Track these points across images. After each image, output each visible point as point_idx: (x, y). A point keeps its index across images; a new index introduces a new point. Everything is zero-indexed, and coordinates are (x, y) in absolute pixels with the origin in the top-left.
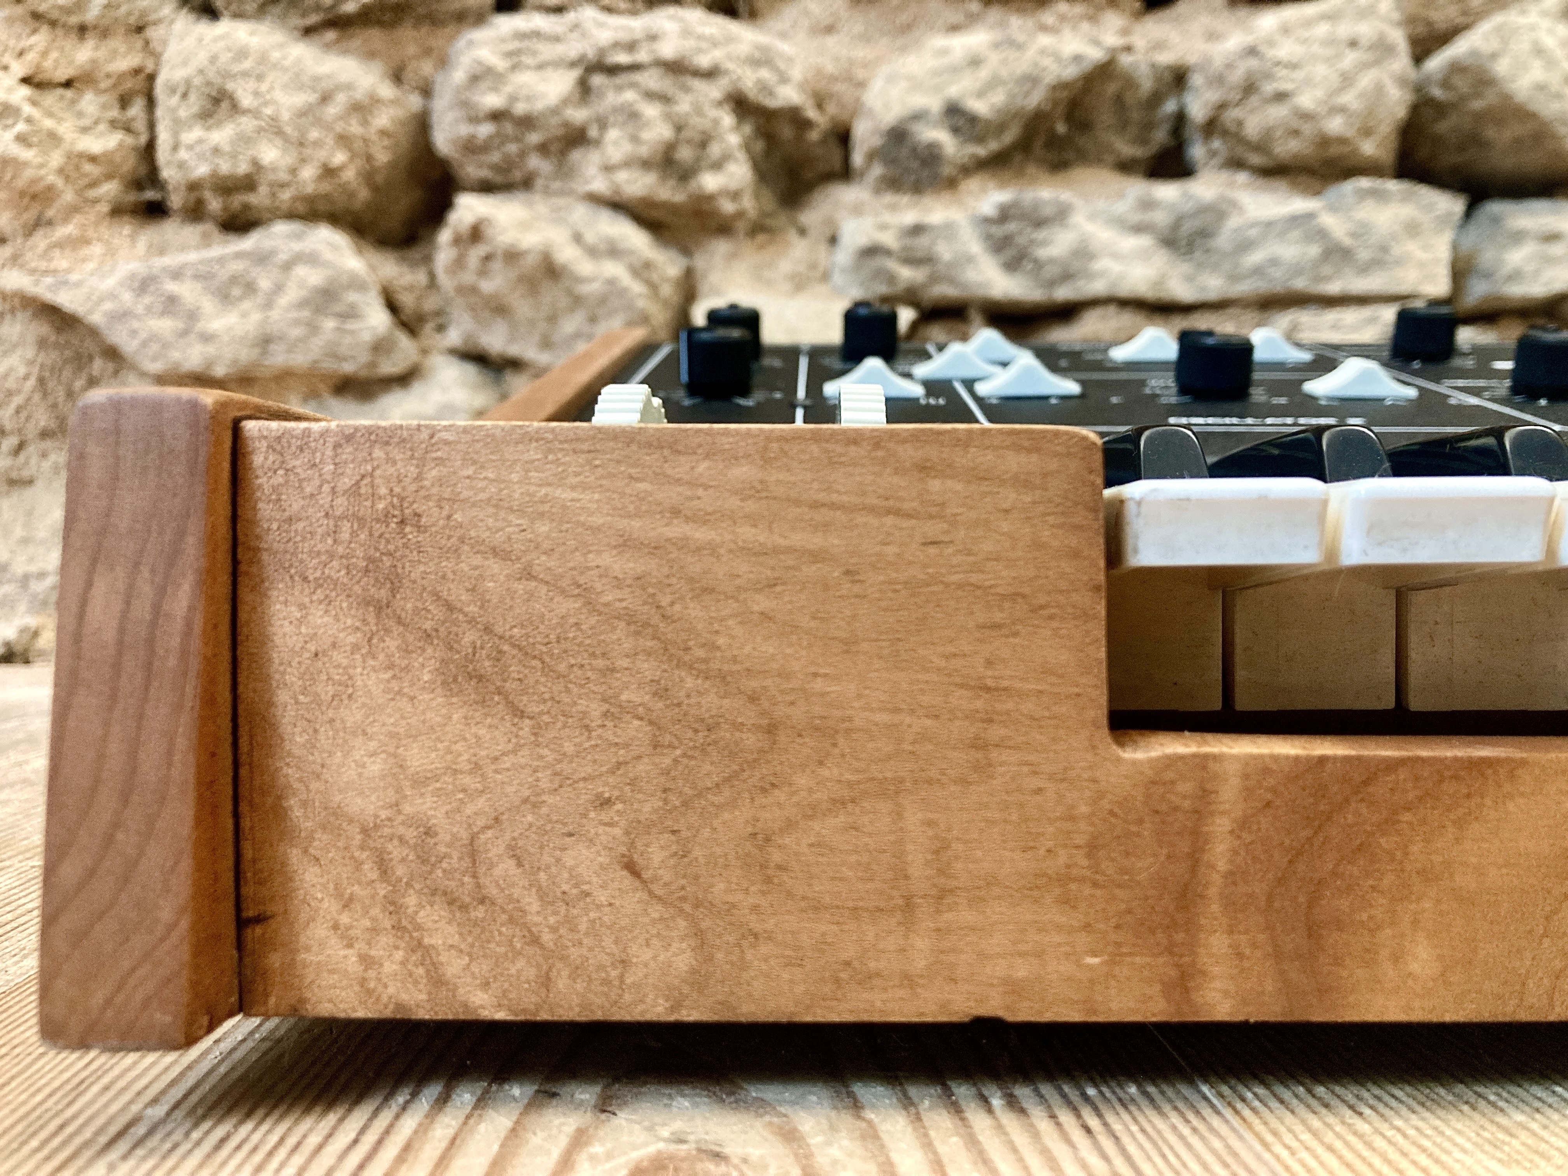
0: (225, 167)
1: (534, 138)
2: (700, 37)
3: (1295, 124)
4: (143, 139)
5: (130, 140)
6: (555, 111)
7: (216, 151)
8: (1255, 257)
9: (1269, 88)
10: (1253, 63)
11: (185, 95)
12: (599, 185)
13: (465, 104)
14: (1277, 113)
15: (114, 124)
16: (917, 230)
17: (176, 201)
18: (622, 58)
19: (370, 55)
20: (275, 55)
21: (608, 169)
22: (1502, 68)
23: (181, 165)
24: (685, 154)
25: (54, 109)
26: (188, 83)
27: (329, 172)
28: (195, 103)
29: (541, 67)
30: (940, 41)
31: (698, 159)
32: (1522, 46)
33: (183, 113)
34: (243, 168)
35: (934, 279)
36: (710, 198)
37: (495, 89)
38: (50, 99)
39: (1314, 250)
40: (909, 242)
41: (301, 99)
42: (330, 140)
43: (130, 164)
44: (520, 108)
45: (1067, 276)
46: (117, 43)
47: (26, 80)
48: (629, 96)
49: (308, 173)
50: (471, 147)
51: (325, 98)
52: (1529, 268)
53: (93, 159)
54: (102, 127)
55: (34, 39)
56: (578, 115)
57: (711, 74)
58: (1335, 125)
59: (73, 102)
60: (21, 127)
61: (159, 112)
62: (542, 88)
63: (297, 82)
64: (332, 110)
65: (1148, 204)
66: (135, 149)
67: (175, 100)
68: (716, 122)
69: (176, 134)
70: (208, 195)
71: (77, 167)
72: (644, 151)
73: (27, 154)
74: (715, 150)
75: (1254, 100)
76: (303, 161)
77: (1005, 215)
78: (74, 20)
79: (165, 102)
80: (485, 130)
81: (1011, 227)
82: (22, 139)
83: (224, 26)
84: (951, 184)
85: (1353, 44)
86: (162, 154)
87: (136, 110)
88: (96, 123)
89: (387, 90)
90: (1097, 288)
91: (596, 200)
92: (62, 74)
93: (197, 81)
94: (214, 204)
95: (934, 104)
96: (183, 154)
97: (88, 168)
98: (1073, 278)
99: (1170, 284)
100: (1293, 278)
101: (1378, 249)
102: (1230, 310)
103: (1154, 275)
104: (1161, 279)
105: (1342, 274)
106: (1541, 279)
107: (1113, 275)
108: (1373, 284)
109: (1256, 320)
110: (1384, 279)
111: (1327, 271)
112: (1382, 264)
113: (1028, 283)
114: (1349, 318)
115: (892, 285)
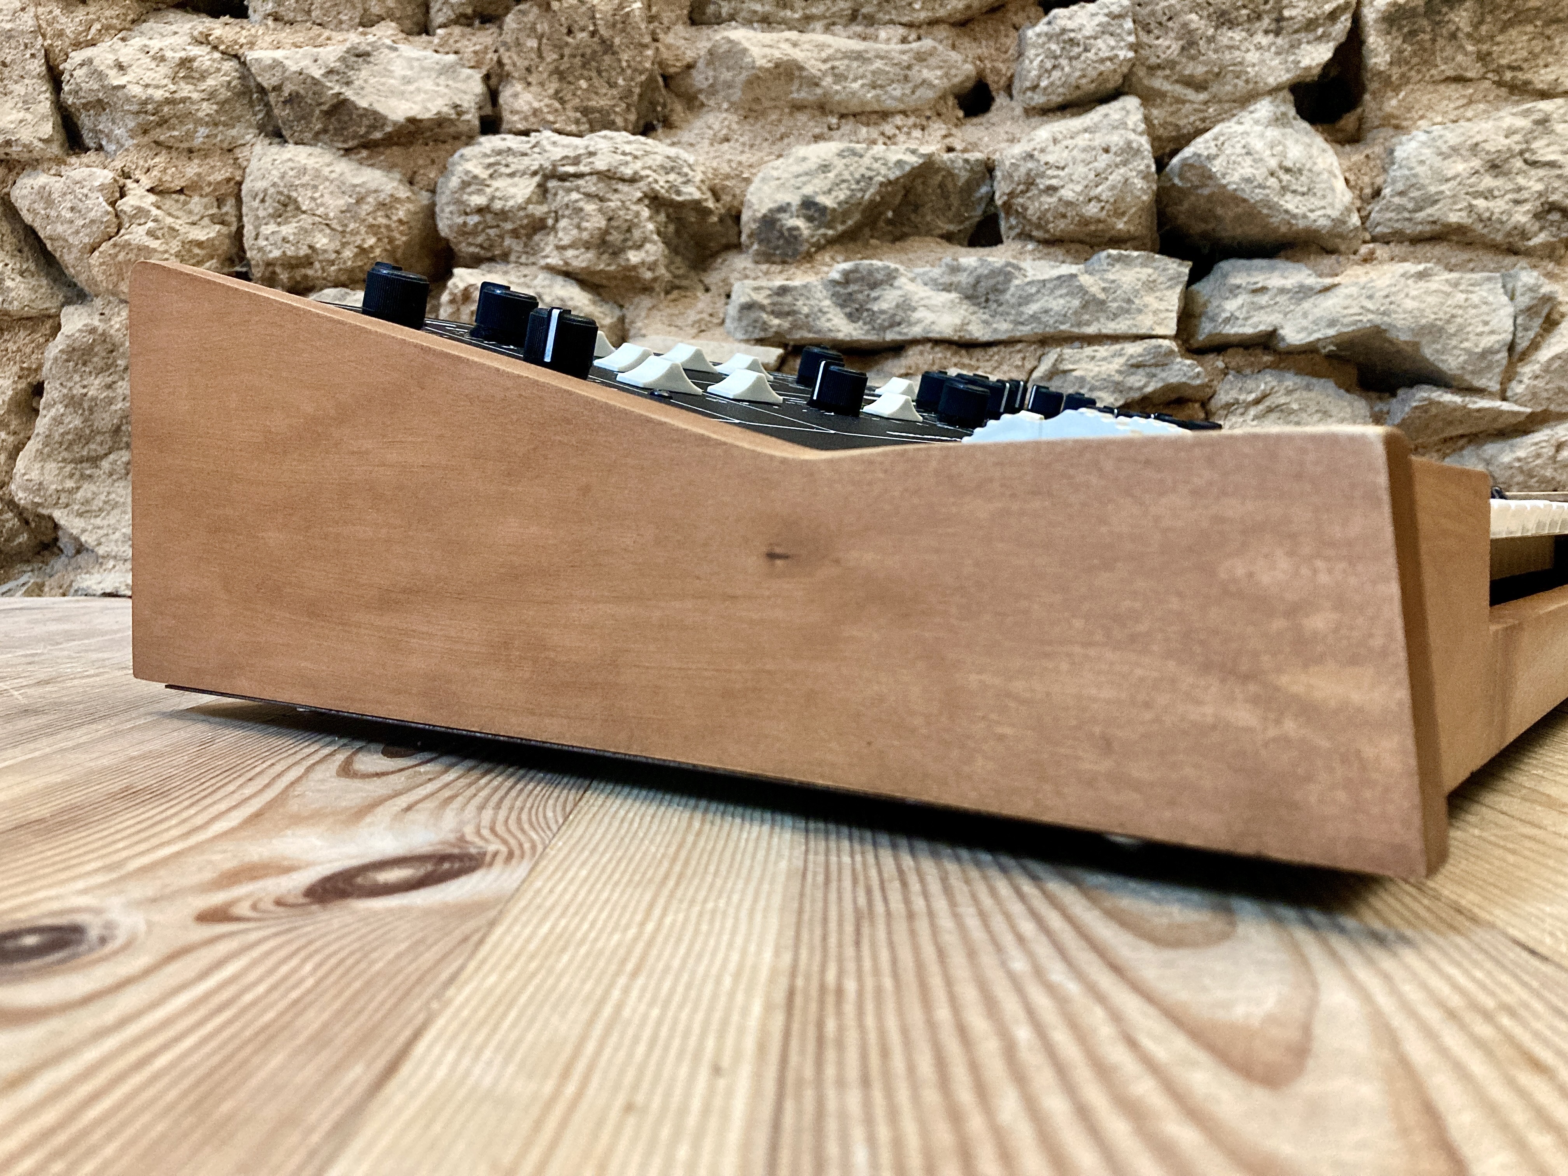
0: (291, 251)
1: (509, 226)
2: (624, 154)
3: (1062, 210)
4: (234, 228)
5: (224, 230)
6: (521, 208)
7: (285, 240)
8: (1033, 308)
9: (1042, 183)
10: (1030, 165)
11: (263, 201)
12: (554, 260)
13: (459, 202)
14: (1049, 201)
15: (214, 219)
16: (783, 291)
17: (257, 272)
18: (571, 169)
19: (390, 168)
20: (326, 171)
21: (561, 248)
22: (1216, 167)
23: (260, 249)
24: (615, 237)
25: (172, 211)
26: (265, 191)
27: (363, 251)
28: (270, 207)
29: (512, 175)
30: (802, 150)
31: (625, 240)
32: (1234, 149)
33: (261, 213)
34: (304, 251)
35: (795, 326)
36: (635, 268)
37: (479, 192)
38: (169, 203)
39: (1076, 303)
40: (776, 299)
41: (342, 202)
42: (363, 230)
43: (225, 246)
44: (498, 205)
45: (894, 324)
46: (215, 161)
47: (151, 190)
48: (575, 196)
49: (348, 253)
50: (463, 231)
51: (360, 201)
52: (1240, 315)
53: (200, 244)
54: (206, 221)
55: (157, 160)
56: (539, 210)
57: (633, 180)
58: (1092, 210)
59: (185, 203)
60: (151, 224)
61: (244, 210)
62: (512, 191)
63: (342, 189)
64: (366, 208)
65: (955, 269)
66: (229, 236)
67: (256, 204)
68: (637, 214)
69: (257, 227)
70: (278, 270)
71: (190, 251)
72: (585, 235)
73: (154, 244)
74: (637, 234)
75: (1034, 191)
76: (344, 245)
77: (848, 278)
78: (185, 145)
79: (249, 205)
80: (474, 219)
81: (852, 288)
82: (150, 233)
83: (291, 151)
84: (809, 257)
85: (1107, 151)
86: (248, 242)
87: (229, 207)
88: (202, 218)
89: (403, 192)
90: (916, 331)
91: (551, 269)
92: (177, 184)
93: (272, 190)
94: (284, 276)
95: (795, 200)
96: (262, 243)
97: (196, 251)
98: (899, 324)
99: (970, 328)
100: (1062, 323)
101: (1123, 300)
102: (1019, 346)
103: (958, 321)
104: (963, 324)
105: (1098, 319)
106: (1250, 322)
107: (927, 322)
108: (1120, 326)
109: (1039, 353)
110: (1128, 322)
111: (1086, 317)
112: (1128, 311)
113: (866, 327)
114: (1103, 351)
115: (765, 330)
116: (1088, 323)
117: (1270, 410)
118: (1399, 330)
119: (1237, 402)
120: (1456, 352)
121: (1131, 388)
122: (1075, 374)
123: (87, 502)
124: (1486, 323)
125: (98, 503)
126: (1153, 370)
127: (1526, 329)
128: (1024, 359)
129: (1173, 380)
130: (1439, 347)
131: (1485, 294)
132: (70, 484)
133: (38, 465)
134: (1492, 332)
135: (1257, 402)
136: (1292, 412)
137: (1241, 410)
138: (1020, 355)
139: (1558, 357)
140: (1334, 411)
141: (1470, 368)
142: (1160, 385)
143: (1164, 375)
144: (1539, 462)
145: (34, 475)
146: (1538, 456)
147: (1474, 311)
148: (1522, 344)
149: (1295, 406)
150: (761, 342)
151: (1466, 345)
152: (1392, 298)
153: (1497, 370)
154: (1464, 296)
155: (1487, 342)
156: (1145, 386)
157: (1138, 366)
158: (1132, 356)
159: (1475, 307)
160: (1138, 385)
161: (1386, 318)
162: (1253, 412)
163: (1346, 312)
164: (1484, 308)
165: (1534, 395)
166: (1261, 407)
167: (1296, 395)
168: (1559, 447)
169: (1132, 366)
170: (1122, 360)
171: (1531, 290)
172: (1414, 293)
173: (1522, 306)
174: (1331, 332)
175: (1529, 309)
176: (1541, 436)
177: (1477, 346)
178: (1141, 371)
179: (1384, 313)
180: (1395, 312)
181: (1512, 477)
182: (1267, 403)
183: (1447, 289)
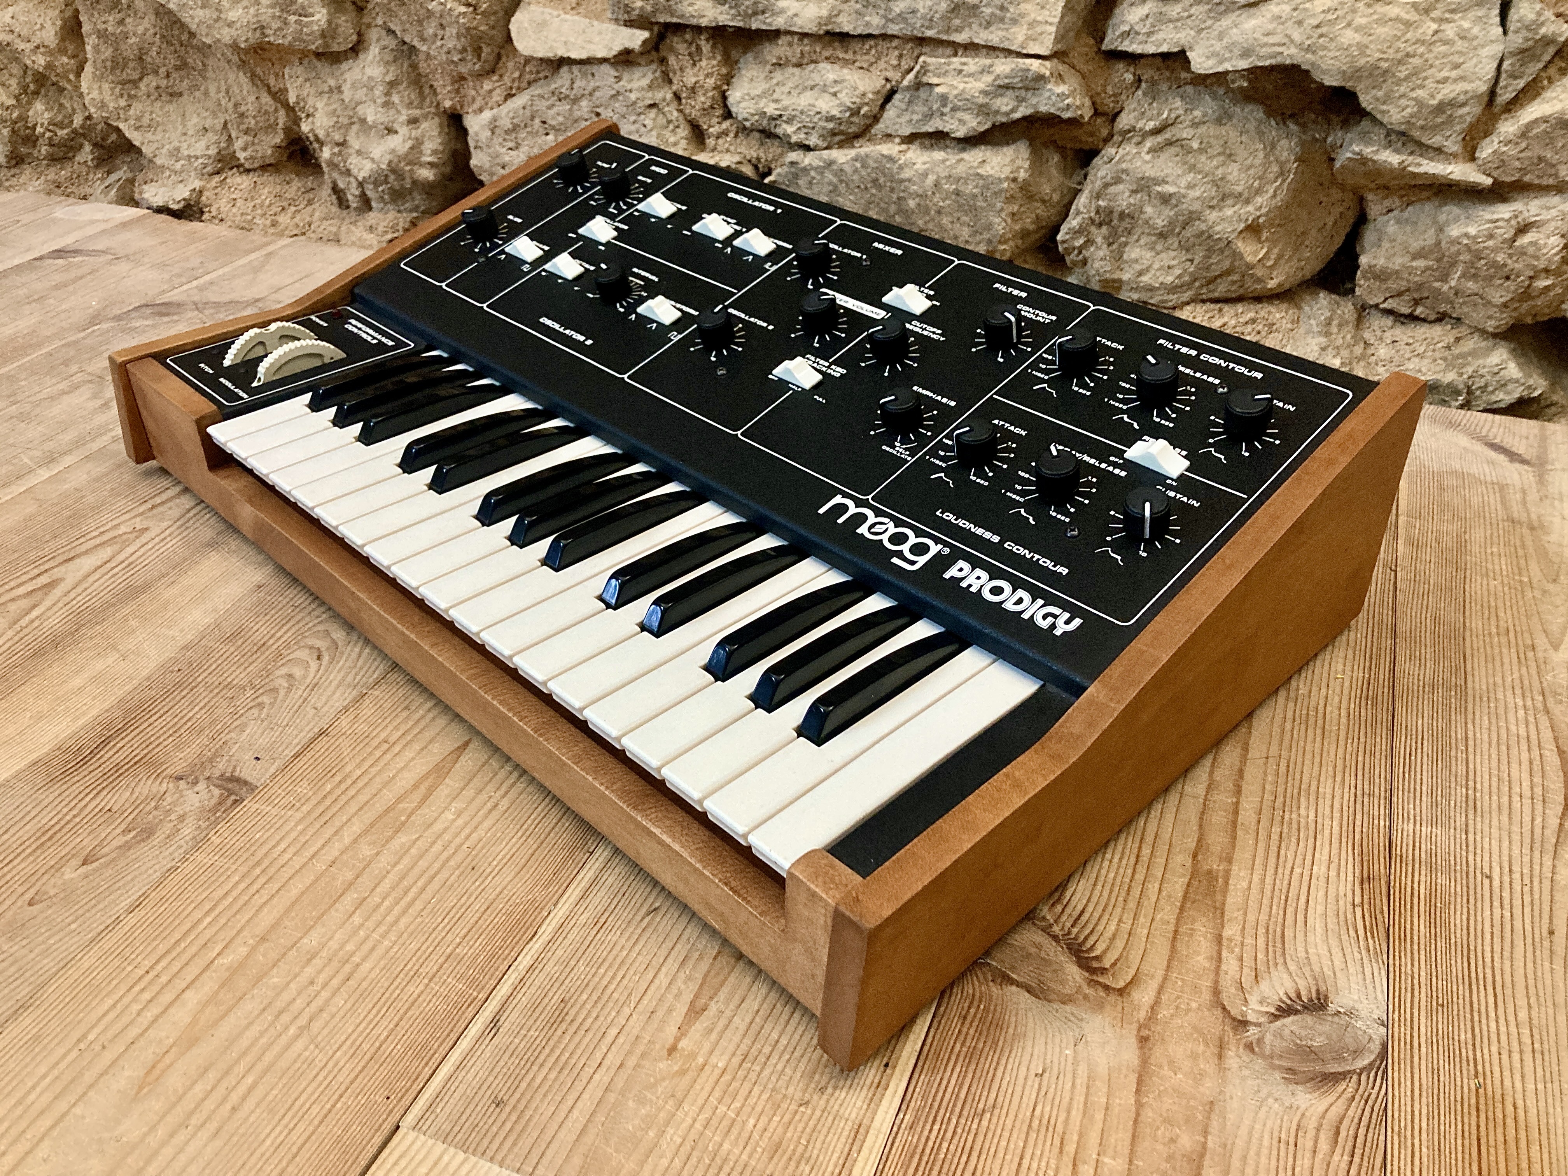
8: (899, 6)
45: (759, 11)
52: (1142, 29)
90: (779, 22)
98: (763, 12)
99: (839, 20)
100: (929, 28)
101: (996, 6)
102: (896, 43)
103: (825, 13)
104: (830, 17)
105: (970, 25)
106: (1153, 39)
107: (790, 13)
108: (993, 37)
109: (916, 52)
110: (1001, 33)
111: (957, 22)
112: (1002, 20)
113: (733, 11)
114: (973, 64)
115: (628, 13)
116: (959, 30)
117: (1170, 143)
118: (1324, 72)
119: (1133, 129)
120: (1403, 102)
121: (997, 112)
122: (938, 90)
123: (138, 119)
124: (1457, 66)
125: (145, 121)
126: (1023, 93)
127: (1514, 76)
128: (901, 56)
129: (1043, 109)
130: (1380, 94)
131: (1466, 25)
132: (122, 103)
133: (96, 86)
134: (1462, 78)
135: (1157, 132)
136: (1190, 151)
137: (1139, 139)
138: (896, 53)
139: (1545, 120)
140: (1241, 153)
141: (1421, 122)
142: (1029, 112)
143: (1034, 101)
144: (1490, 243)
145: (95, 94)
146: (1491, 236)
147: (1443, 48)
148: (1505, 96)
149: (1195, 145)
150: (630, 24)
151: (1420, 93)
152: (1324, 30)
153: (1458, 128)
154: (1434, 26)
155: (1447, 92)
156: (1013, 111)
157: (1007, 87)
158: (998, 77)
159: (1446, 42)
160: (1005, 109)
161: (1309, 56)
162: (1149, 143)
163: (1266, 39)
164: (1460, 45)
165: (1502, 163)
166: (1159, 139)
167: (1203, 129)
168: (1523, 229)
169: (1000, 86)
170: (989, 79)
171: (1528, 28)
172: (1361, 21)
173: (1512, 47)
174: (1243, 64)
175: (1522, 51)
176: (1503, 211)
177: (1432, 96)
178: (1009, 93)
179: (1308, 49)
180: (1325, 48)
181: (1459, 253)
182: (1167, 135)
183: (1413, 16)
